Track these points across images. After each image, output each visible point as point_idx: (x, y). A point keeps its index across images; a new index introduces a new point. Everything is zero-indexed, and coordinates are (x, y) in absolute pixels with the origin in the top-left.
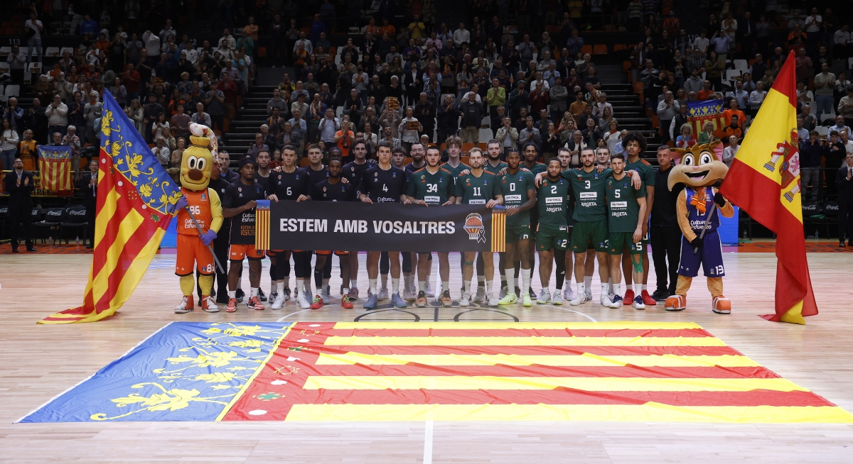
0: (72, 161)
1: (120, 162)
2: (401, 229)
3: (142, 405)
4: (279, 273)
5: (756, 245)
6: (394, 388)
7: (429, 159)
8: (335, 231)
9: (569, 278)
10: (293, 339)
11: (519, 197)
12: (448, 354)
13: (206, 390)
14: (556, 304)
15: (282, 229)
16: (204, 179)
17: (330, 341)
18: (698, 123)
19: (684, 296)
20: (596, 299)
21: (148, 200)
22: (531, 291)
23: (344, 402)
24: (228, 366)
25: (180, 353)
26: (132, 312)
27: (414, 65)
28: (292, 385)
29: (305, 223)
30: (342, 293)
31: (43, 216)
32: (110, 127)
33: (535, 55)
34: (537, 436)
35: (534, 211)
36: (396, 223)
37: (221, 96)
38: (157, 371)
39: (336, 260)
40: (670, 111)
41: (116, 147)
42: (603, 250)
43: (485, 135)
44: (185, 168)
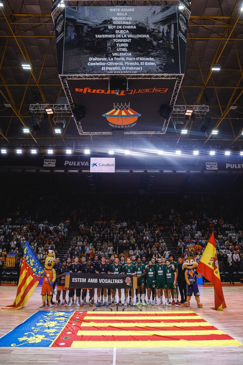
0: (15, 258)
1: (28, 261)
2: (107, 281)
3: (27, 341)
4: (71, 295)
5: (208, 284)
6: (104, 335)
7: (116, 261)
8: (88, 282)
9: (156, 297)
10: (74, 317)
11: (141, 272)
12: (121, 323)
13: (47, 335)
14: (152, 305)
15: (73, 281)
16: (52, 266)
17: (86, 318)
18: (189, 248)
19: (189, 302)
20: (164, 303)
21: (35, 272)
22: (145, 301)
23: (89, 340)
24: (54, 327)
25: (40, 322)
26: (27, 307)
27: (112, 232)
28: (73, 334)
29: (79, 280)
30: (89, 301)
31: (5, 274)
32: (27, 251)
33: (145, 230)
34: (148, 352)
35: (145, 276)
36: (106, 280)
37: (58, 240)
38: (33, 328)
39: (88, 291)
40: (181, 245)
41: (27, 257)
42: (165, 288)
43: (131, 252)
44: (46, 263)
